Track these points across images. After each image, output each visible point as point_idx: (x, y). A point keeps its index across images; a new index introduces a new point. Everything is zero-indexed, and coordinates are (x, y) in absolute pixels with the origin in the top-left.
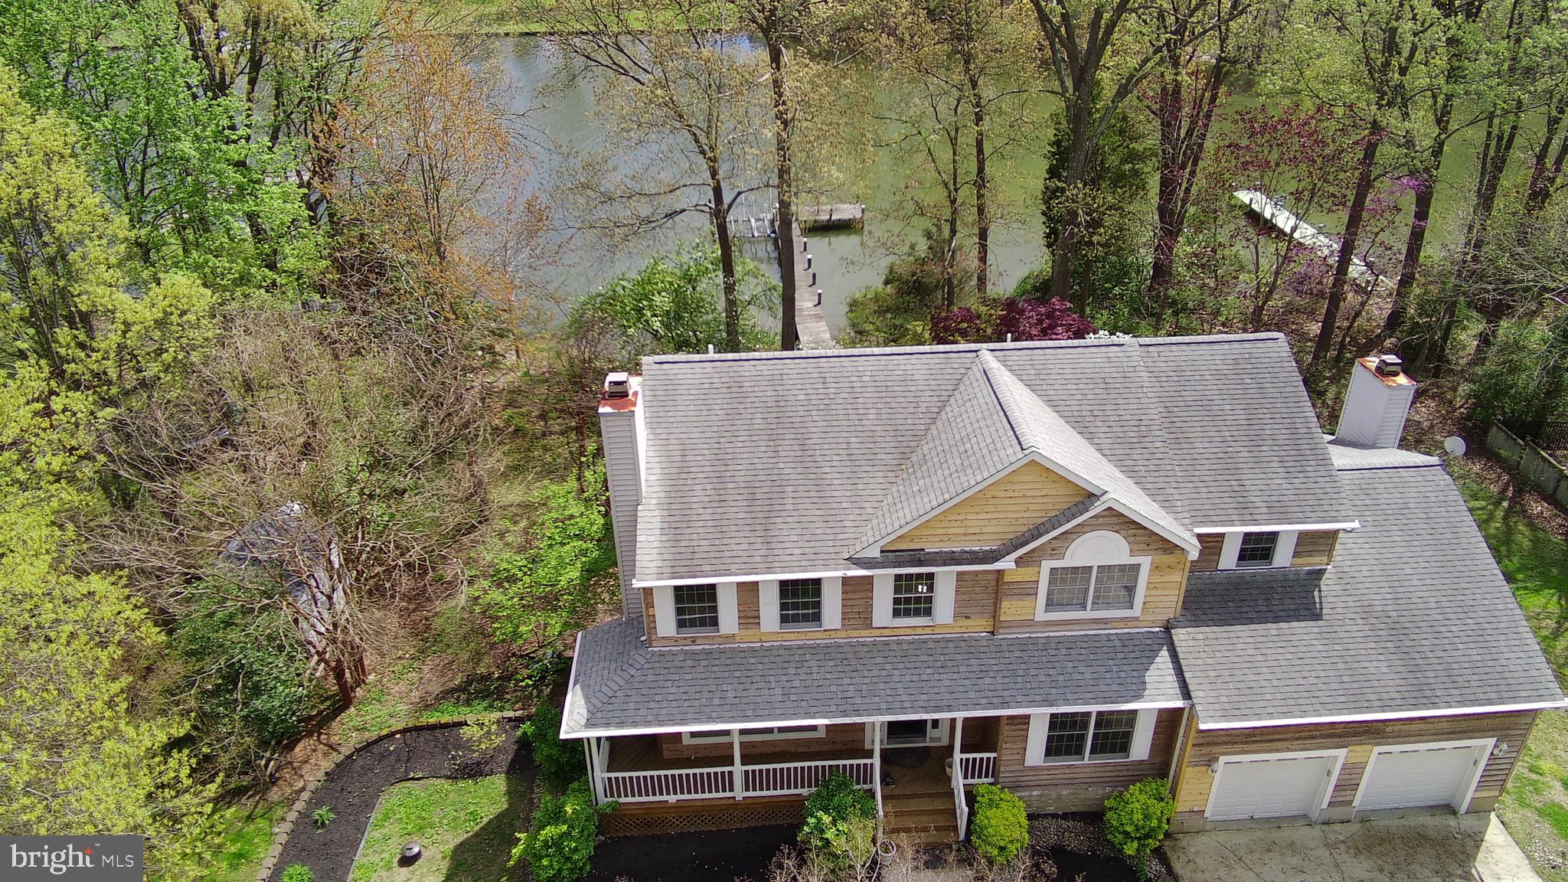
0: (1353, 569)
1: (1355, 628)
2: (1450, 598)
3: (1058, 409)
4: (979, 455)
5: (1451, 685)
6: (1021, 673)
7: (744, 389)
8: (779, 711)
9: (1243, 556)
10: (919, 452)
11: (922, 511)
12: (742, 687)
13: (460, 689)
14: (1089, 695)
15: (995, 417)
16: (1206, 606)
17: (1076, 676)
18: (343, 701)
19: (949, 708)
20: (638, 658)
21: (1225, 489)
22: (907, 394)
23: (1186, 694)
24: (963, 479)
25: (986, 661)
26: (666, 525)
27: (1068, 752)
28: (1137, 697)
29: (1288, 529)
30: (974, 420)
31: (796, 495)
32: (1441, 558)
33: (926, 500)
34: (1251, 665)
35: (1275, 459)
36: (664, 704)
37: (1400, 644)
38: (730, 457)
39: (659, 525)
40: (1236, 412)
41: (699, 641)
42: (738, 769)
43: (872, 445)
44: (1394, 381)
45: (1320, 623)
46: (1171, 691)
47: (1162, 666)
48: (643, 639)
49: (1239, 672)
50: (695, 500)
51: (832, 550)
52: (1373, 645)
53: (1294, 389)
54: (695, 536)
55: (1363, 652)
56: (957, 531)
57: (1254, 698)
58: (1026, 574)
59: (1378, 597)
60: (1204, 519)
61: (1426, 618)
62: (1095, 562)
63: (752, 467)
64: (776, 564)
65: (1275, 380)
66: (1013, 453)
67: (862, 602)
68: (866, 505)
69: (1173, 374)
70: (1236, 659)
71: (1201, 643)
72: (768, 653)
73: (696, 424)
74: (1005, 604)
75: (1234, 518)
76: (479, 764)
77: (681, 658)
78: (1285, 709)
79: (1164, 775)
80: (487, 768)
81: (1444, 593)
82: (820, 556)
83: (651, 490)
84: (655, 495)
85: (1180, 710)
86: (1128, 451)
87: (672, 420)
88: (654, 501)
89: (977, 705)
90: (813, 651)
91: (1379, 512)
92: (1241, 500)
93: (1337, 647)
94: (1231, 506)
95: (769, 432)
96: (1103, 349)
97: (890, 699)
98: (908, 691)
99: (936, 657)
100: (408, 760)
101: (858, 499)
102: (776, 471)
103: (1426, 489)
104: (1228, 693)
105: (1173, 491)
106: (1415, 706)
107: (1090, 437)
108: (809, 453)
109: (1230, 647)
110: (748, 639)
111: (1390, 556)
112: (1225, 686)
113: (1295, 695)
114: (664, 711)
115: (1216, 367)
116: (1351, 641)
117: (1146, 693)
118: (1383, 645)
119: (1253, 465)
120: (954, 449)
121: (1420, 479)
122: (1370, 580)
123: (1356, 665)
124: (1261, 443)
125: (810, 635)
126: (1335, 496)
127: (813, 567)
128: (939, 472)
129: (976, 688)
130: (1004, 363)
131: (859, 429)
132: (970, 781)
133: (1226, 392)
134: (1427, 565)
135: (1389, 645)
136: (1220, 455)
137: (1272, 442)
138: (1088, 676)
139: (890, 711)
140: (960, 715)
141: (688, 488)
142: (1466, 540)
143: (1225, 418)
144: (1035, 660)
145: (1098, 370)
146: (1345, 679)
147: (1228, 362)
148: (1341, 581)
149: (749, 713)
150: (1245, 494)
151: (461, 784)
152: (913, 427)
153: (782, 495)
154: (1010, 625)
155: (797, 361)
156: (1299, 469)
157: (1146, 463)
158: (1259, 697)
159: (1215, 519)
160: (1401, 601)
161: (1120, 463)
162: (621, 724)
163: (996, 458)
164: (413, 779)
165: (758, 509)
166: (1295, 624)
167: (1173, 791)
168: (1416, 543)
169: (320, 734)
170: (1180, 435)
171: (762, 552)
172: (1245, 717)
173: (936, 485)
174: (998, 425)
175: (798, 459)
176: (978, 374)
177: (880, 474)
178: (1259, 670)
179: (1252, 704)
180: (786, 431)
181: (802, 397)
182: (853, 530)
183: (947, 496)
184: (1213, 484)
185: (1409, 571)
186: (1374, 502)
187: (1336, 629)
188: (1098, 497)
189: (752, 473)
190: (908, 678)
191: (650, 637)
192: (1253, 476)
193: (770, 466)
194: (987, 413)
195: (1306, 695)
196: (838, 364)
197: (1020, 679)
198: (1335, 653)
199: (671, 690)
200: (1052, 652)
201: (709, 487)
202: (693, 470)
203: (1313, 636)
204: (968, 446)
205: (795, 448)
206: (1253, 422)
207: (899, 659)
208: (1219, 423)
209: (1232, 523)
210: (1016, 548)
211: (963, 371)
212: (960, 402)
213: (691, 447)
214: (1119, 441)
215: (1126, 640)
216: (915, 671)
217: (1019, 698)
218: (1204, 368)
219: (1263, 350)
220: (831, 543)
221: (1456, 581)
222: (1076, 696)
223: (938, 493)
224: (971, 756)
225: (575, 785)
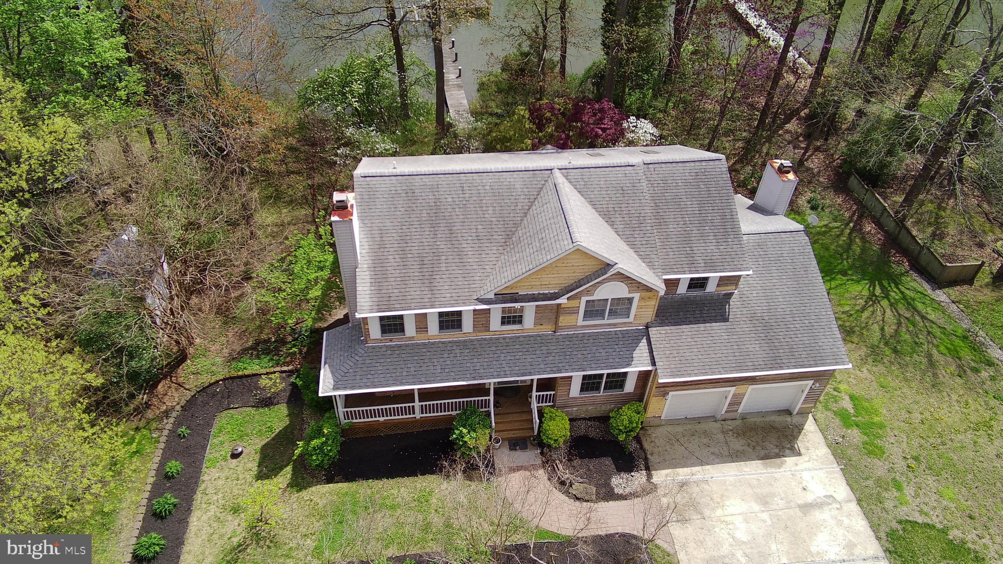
0: (749, 292)
1: (746, 326)
2: (798, 309)
3: (595, 206)
4: (549, 242)
5: (791, 357)
6: (568, 353)
7: (416, 194)
8: (439, 378)
9: (690, 287)
10: (517, 235)
11: (517, 275)
12: (419, 365)
13: (253, 348)
14: (603, 365)
15: (559, 218)
16: (668, 314)
17: (597, 355)
18: (182, 357)
19: (530, 374)
20: (360, 350)
21: (682, 252)
22: (511, 197)
23: (654, 363)
24: (540, 257)
25: (551, 347)
26: (373, 281)
27: (592, 389)
28: (628, 365)
29: (714, 275)
30: (548, 217)
31: (448, 261)
32: (796, 286)
33: (520, 267)
34: (688, 347)
35: (712, 234)
36: (376, 376)
37: (768, 334)
38: (409, 238)
39: (369, 281)
40: (693, 206)
41: (393, 340)
42: (417, 404)
43: (490, 230)
44: (786, 177)
45: (727, 323)
46: (646, 362)
47: (643, 348)
48: (362, 338)
49: (681, 351)
50: (389, 265)
51: (467, 294)
52: (753, 335)
53: (727, 191)
54: (390, 287)
55: (748, 339)
56: (537, 283)
57: (688, 365)
58: (573, 303)
59: (760, 308)
60: (670, 270)
61: (783, 320)
62: (610, 297)
63: (421, 244)
64: (437, 303)
65: (717, 186)
66: (567, 245)
67: (484, 319)
68: (486, 267)
69: (661, 182)
70: (681, 344)
71: (664, 335)
72: (433, 346)
73: (387, 217)
74: (561, 319)
75: (686, 269)
76: (270, 398)
77: (384, 349)
78: (703, 371)
79: (641, 400)
80: (276, 400)
81: (795, 306)
82: (461, 298)
83: (364, 259)
84: (366, 262)
85: (650, 371)
86: (632, 233)
87: (373, 214)
88: (366, 266)
89: (544, 372)
90: (457, 344)
91: (767, 259)
92: (691, 259)
93: (734, 337)
94: (685, 262)
95: (431, 222)
96: (623, 168)
97: (499, 370)
98: (509, 365)
99: (524, 346)
100: (229, 397)
101: (482, 263)
102: (436, 247)
103: (794, 245)
104: (675, 363)
105: (654, 256)
106: (771, 369)
107: (612, 224)
108: (454, 235)
109: (679, 338)
110: (421, 339)
111: (769, 284)
112: (674, 359)
113: (710, 364)
114: (376, 380)
115: (686, 178)
116: (742, 333)
117: (633, 363)
118: (758, 335)
119: (699, 238)
120: (536, 236)
121: (792, 239)
122: (756, 298)
123: (743, 347)
124: (705, 225)
125: (455, 336)
126: (742, 256)
127: (457, 305)
128: (527, 250)
129: (545, 362)
130: (566, 177)
131: (483, 220)
132: (540, 405)
133: (689, 193)
134: (788, 290)
135: (762, 335)
136: (682, 232)
137: (711, 224)
138: (603, 354)
139: (498, 376)
140: (535, 377)
141: (385, 257)
142: (811, 275)
143: (687, 209)
144: (576, 346)
145: (619, 182)
146: (737, 354)
147: (692, 174)
148: (741, 299)
149: (423, 380)
150: (693, 255)
151: (261, 410)
152: (514, 219)
153: (439, 262)
154: (563, 328)
155: (447, 176)
156: (724, 240)
157: (641, 239)
158: (691, 365)
159: (676, 270)
160: (771, 311)
161: (627, 240)
162: (353, 388)
163: (558, 246)
164: (233, 408)
165: (426, 270)
166: (714, 324)
167: (645, 408)
168: (784, 277)
169: (171, 377)
170: (662, 220)
171: (429, 296)
172: (683, 376)
173: (525, 257)
174: (561, 223)
175: (448, 239)
176: (551, 185)
177: (495, 248)
178: (692, 350)
179: (687, 369)
180: (441, 221)
181: (450, 200)
182: (479, 282)
183: (531, 267)
184: (676, 249)
185: (778, 293)
186: (765, 253)
187: (735, 326)
188: (613, 266)
189: (422, 248)
190: (509, 358)
191: (366, 338)
192: (698, 245)
193: (432, 244)
194: (555, 214)
195: (715, 363)
196: (471, 178)
197: (568, 357)
198: (733, 340)
199: (380, 368)
200: (585, 341)
201: (397, 256)
202: (387, 246)
203: (722, 331)
204: (544, 235)
205: (446, 232)
206: (702, 212)
207: (504, 348)
208: (683, 213)
209: (684, 273)
210: (568, 293)
211: (543, 182)
212: (541, 204)
213: (385, 232)
214: (628, 226)
215: (624, 334)
216: (512, 354)
217: (567, 368)
218: (679, 178)
219: (712, 167)
220: (467, 290)
221: (803, 298)
222: (597, 365)
223: (527, 264)
224: (541, 393)
225: (327, 415)
